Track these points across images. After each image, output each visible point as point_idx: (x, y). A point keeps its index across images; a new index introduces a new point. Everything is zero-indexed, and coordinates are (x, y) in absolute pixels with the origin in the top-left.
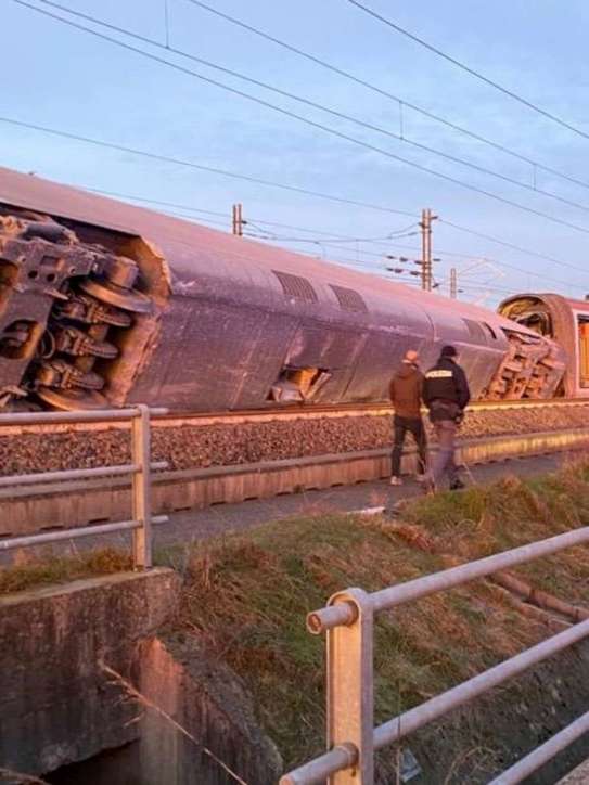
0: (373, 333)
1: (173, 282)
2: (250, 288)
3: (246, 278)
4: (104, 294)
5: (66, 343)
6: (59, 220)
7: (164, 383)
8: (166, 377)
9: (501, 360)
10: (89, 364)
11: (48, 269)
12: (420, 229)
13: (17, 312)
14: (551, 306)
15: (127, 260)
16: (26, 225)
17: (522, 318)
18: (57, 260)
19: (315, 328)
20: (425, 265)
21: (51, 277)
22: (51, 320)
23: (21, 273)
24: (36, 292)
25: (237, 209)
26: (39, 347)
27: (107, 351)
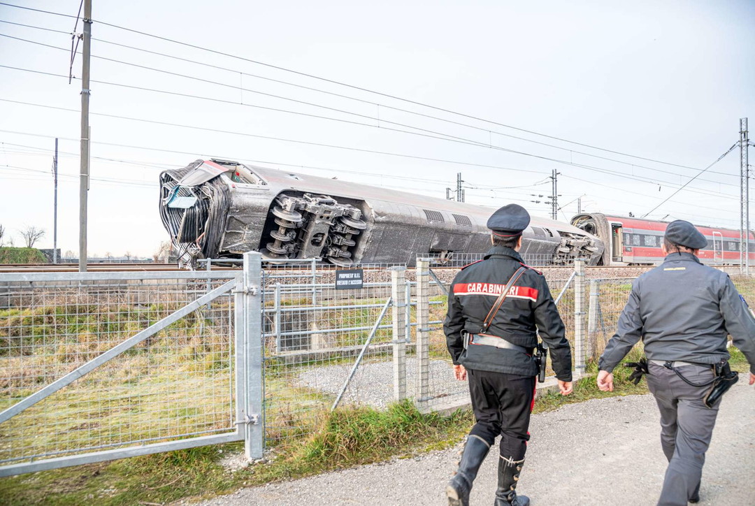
0: (475, 234)
1: (376, 217)
2: (411, 218)
3: (409, 214)
4: (348, 222)
5: (336, 241)
6: (334, 197)
7: (375, 256)
8: (377, 253)
9: (557, 248)
10: (346, 248)
11: (327, 215)
12: (551, 179)
13: (317, 230)
14: (596, 219)
15: (357, 210)
16: (319, 199)
17: (582, 225)
18: (330, 212)
19: (444, 233)
20: (554, 198)
21: (328, 218)
22: (329, 232)
23: (318, 217)
24: (323, 223)
25: (459, 175)
26: (326, 242)
27: (352, 243)
